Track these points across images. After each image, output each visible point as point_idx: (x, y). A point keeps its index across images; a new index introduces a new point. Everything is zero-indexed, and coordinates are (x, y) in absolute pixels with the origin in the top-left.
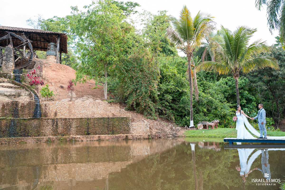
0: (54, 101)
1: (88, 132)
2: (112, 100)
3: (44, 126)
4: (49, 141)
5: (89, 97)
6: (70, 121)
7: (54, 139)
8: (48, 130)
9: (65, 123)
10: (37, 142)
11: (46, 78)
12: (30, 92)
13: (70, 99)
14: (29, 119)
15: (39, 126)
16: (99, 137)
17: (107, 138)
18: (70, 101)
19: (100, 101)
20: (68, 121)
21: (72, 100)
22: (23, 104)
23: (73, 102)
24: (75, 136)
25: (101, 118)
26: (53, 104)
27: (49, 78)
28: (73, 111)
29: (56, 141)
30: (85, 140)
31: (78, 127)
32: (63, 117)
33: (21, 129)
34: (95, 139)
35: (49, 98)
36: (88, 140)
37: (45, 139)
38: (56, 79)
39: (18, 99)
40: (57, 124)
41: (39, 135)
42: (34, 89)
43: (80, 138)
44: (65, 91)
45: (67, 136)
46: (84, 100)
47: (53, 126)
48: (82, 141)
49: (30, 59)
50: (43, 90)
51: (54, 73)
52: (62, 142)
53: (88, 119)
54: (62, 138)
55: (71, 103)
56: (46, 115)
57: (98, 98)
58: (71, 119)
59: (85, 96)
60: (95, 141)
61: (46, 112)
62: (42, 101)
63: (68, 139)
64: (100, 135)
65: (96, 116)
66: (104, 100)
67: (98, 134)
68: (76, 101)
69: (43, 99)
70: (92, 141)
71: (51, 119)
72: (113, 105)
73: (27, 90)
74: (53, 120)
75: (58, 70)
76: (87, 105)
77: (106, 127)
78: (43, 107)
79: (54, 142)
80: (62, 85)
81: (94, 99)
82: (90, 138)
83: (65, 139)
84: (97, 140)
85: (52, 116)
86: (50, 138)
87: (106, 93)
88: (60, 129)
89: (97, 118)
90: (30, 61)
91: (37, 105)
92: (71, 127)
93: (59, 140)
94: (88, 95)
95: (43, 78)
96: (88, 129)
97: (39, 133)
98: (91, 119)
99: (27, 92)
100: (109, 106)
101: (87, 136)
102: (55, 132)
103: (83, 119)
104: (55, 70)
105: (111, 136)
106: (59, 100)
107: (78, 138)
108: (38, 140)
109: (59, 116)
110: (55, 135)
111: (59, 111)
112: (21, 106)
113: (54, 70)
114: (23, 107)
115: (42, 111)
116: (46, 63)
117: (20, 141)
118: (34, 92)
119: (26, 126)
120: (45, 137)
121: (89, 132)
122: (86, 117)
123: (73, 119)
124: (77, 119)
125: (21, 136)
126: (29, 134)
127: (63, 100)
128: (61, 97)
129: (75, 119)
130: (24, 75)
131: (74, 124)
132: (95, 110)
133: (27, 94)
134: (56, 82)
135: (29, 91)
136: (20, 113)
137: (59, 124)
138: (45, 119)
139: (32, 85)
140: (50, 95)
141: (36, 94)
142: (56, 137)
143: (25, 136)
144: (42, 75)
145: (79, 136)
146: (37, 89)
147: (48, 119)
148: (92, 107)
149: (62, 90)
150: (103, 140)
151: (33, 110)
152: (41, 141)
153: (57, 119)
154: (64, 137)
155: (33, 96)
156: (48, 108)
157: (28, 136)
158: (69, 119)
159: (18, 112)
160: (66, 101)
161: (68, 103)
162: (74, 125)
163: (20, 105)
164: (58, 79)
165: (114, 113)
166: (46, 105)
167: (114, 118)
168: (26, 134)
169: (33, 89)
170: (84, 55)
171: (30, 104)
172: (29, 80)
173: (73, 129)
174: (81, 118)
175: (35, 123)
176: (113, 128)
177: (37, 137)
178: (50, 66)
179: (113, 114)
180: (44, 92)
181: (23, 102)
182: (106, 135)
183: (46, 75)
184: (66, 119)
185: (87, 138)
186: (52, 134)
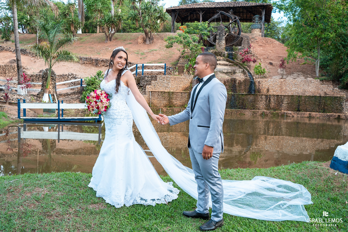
0: (266, 78)
1: (298, 109)
2: (324, 77)
3: (258, 101)
4: (263, 115)
5: (299, 74)
6: (282, 98)
7: (267, 113)
8: (262, 104)
9: (277, 99)
10: (254, 115)
11: (255, 55)
12: (244, 70)
13: (281, 77)
14: (246, 95)
15: (255, 101)
16: (310, 114)
17: (318, 116)
18: (282, 78)
19: (312, 79)
20: (280, 98)
21: (284, 77)
22: (240, 81)
23: (284, 79)
24: (287, 112)
25: (313, 96)
26: (266, 81)
27: (257, 54)
28: (285, 88)
29: (269, 115)
30: (295, 116)
31: (289, 103)
32: (275, 93)
33: (239, 102)
34: (306, 116)
35: (262, 76)
36: (299, 116)
37: (260, 113)
38: (264, 55)
39: (235, 76)
40: (270, 100)
41: (254, 109)
42: (247, 67)
43: (291, 114)
44: (274, 68)
45: (279, 111)
46: (295, 77)
47: (266, 101)
48: (293, 116)
49: (239, 36)
50: (256, 68)
51: (261, 49)
52: (274, 116)
53: (299, 96)
54: (274, 113)
55: (282, 80)
56: (259, 91)
57: (308, 76)
58: (283, 96)
59: (294, 73)
60: (305, 117)
61: (259, 88)
62: (256, 78)
63: (280, 114)
64: (311, 113)
65: (307, 94)
66: (315, 77)
67: (308, 111)
68: (288, 79)
69: (257, 76)
70: (303, 117)
71: (264, 95)
72: (324, 83)
73: (240, 68)
74: (266, 96)
75: (265, 45)
76: (299, 83)
77: (317, 105)
78: (257, 84)
79: (267, 116)
80: (271, 61)
81: (305, 77)
82: (301, 114)
83: (278, 114)
84: (308, 117)
85: (264, 91)
86: (264, 112)
87: (318, 70)
88: (272, 105)
89: (308, 96)
90: (239, 38)
91: (252, 82)
92: (282, 103)
93: (272, 114)
94: (298, 72)
95: (252, 54)
96: (299, 106)
97: (254, 107)
98: (302, 96)
99: (241, 70)
100: (321, 84)
101: (298, 113)
102: (268, 107)
103: (294, 96)
104: (262, 46)
105: (322, 114)
106: (270, 77)
107: (289, 113)
108: (254, 113)
109: (271, 92)
110: (268, 109)
111: (271, 88)
112: (239, 83)
113: (260, 46)
114: (240, 83)
115: (256, 87)
116: (252, 38)
117: (239, 113)
118: (247, 69)
119: (243, 100)
120: (260, 111)
121: (300, 109)
122: (296, 94)
123: (284, 96)
124: (288, 96)
125: (239, 108)
126: (246, 107)
127: (274, 77)
128: (271, 74)
129: (286, 96)
130: (236, 53)
131: (285, 100)
132: (306, 88)
133: (241, 71)
134: (264, 58)
135: (242, 68)
136: (238, 88)
137: (272, 100)
138: (260, 95)
139: (244, 62)
140: (263, 73)
141: (248, 72)
142: (270, 111)
143: (242, 108)
144: (251, 52)
145: (290, 112)
146: (249, 66)
147: (262, 95)
148: (303, 85)
149: (271, 67)
150: (314, 118)
151: (248, 86)
152: (256, 114)
153: (270, 95)
154: (277, 111)
155: (247, 73)
156: (261, 85)
157: (245, 109)
158: (281, 96)
159: (236, 88)
160: (277, 78)
161: (279, 80)
162: (285, 102)
163: (237, 82)
164: (266, 55)
165: (327, 92)
166: (259, 82)
167: (326, 97)
168: (243, 107)
169: (245, 67)
170: (297, 33)
171: (245, 80)
172: (241, 57)
173: (284, 105)
174: (293, 96)
175: (251, 98)
176: (324, 107)
177: (254, 110)
178: (257, 41)
179: (325, 92)
180: (258, 70)
181: (240, 79)
182: (317, 113)
183: (254, 51)
184: (278, 95)
185: (298, 114)
186: (265, 109)
